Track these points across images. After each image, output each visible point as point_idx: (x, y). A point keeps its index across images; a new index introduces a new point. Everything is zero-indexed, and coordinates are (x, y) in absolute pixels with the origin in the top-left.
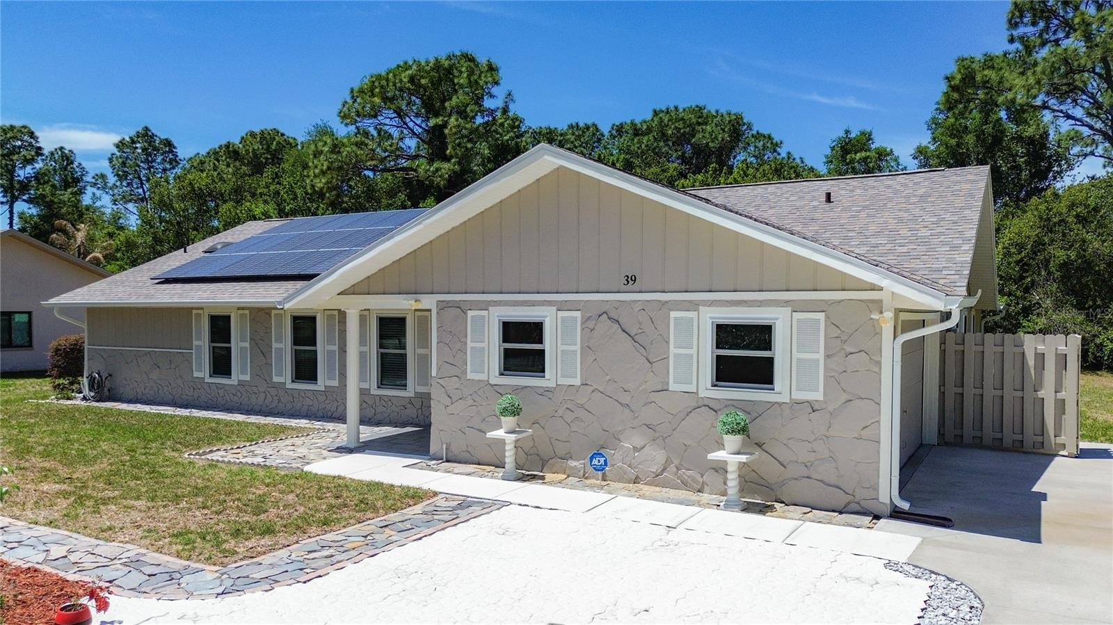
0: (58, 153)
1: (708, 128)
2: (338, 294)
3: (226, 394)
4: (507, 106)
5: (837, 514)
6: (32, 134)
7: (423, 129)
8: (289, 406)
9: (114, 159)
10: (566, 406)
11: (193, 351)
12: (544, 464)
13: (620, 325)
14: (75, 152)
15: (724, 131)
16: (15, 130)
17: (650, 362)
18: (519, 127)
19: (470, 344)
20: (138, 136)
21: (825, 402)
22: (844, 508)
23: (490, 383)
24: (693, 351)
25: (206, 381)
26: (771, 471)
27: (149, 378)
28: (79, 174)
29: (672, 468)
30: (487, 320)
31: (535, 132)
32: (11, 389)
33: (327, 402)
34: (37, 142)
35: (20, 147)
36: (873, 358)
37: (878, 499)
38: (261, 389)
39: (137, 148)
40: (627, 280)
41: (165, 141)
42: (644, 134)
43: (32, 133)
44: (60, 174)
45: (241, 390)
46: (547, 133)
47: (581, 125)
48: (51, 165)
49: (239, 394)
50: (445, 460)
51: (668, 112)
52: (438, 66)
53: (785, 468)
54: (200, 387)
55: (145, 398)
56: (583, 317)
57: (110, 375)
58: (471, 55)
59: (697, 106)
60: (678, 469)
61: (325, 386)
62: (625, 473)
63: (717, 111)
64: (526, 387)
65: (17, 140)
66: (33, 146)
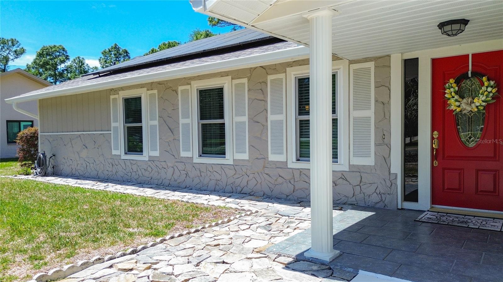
0: (77, 60)
3: (139, 170)
8: (197, 181)
9: (101, 60)
11: (112, 132)
14: (84, 59)
16: (56, 47)
20: (112, 48)
25: (122, 158)
27: (80, 157)
28: (87, 69)
33: (236, 176)
34: (66, 53)
35: (59, 55)
38: (169, 164)
39: (111, 54)
41: (124, 51)
43: (64, 48)
44: (78, 69)
45: (152, 166)
48: (74, 65)
49: (149, 169)
54: (117, 163)
55: (77, 174)
57: (54, 155)
61: (234, 160)
65: (58, 52)
66: (64, 55)
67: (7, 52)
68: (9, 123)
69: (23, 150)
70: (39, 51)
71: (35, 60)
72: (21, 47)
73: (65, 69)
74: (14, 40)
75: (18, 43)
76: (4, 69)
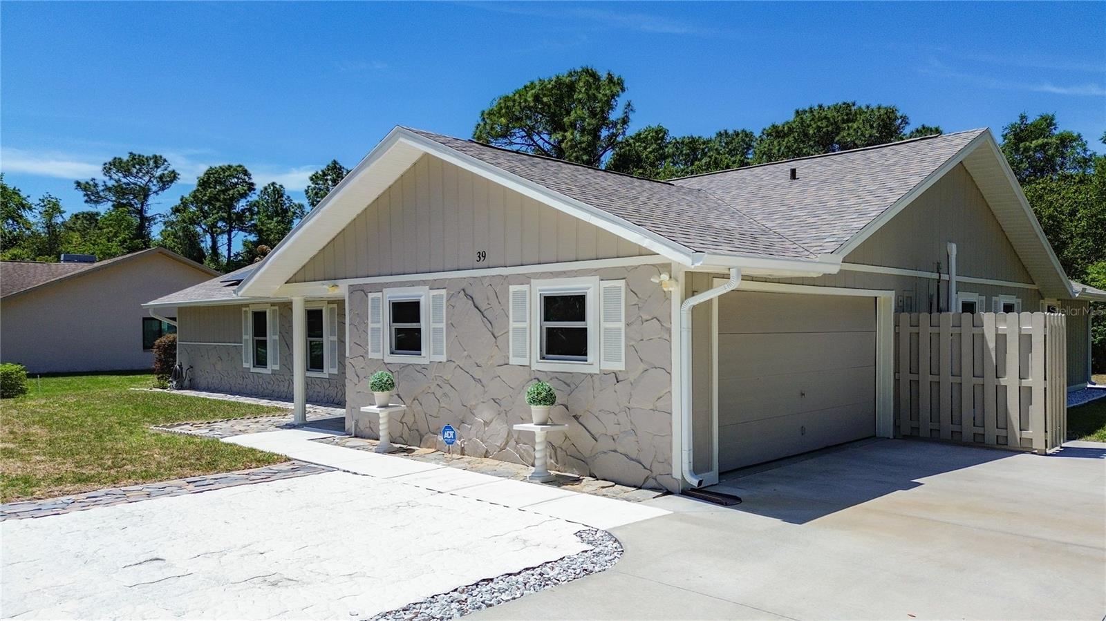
0: (270, 188)
1: (855, 126)
2: (286, 283)
3: (264, 383)
4: (627, 117)
5: (633, 489)
6: (245, 173)
7: (552, 145)
9: (310, 191)
10: (437, 383)
11: (243, 344)
12: (420, 440)
13: (473, 301)
14: (284, 186)
15: (872, 127)
16: (232, 170)
17: (494, 337)
18: (663, 138)
19: (371, 325)
20: (329, 170)
21: (626, 372)
22: (644, 483)
23: (385, 361)
24: (526, 325)
25: (251, 371)
26: (585, 443)
27: (215, 370)
28: (288, 205)
29: (512, 443)
30: (381, 300)
31: (678, 142)
32: (148, 382)
34: (250, 178)
35: (237, 184)
36: (664, 324)
37: (671, 474)
38: (286, 378)
40: (479, 256)
42: (785, 135)
43: (246, 171)
44: (272, 205)
45: (274, 379)
46: (690, 143)
47: (731, 132)
48: (264, 199)
49: (272, 382)
50: (353, 435)
51: (812, 112)
52: (559, 83)
53: (597, 441)
54: (247, 377)
56: (448, 294)
57: (192, 367)
58: (592, 70)
59: (844, 104)
60: (517, 443)
61: (329, 374)
62: (478, 448)
63: (868, 107)
64: (409, 365)
65: (234, 177)
66: (246, 182)
67: (147, 178)
68: (146, 322)
69: (160, 361)
70: (202, 175)
71: (195, 192)
72: (170, 169)
73: (246, 209)
74: (159, 158)
75: (166, 163)
76: (140, 209)
